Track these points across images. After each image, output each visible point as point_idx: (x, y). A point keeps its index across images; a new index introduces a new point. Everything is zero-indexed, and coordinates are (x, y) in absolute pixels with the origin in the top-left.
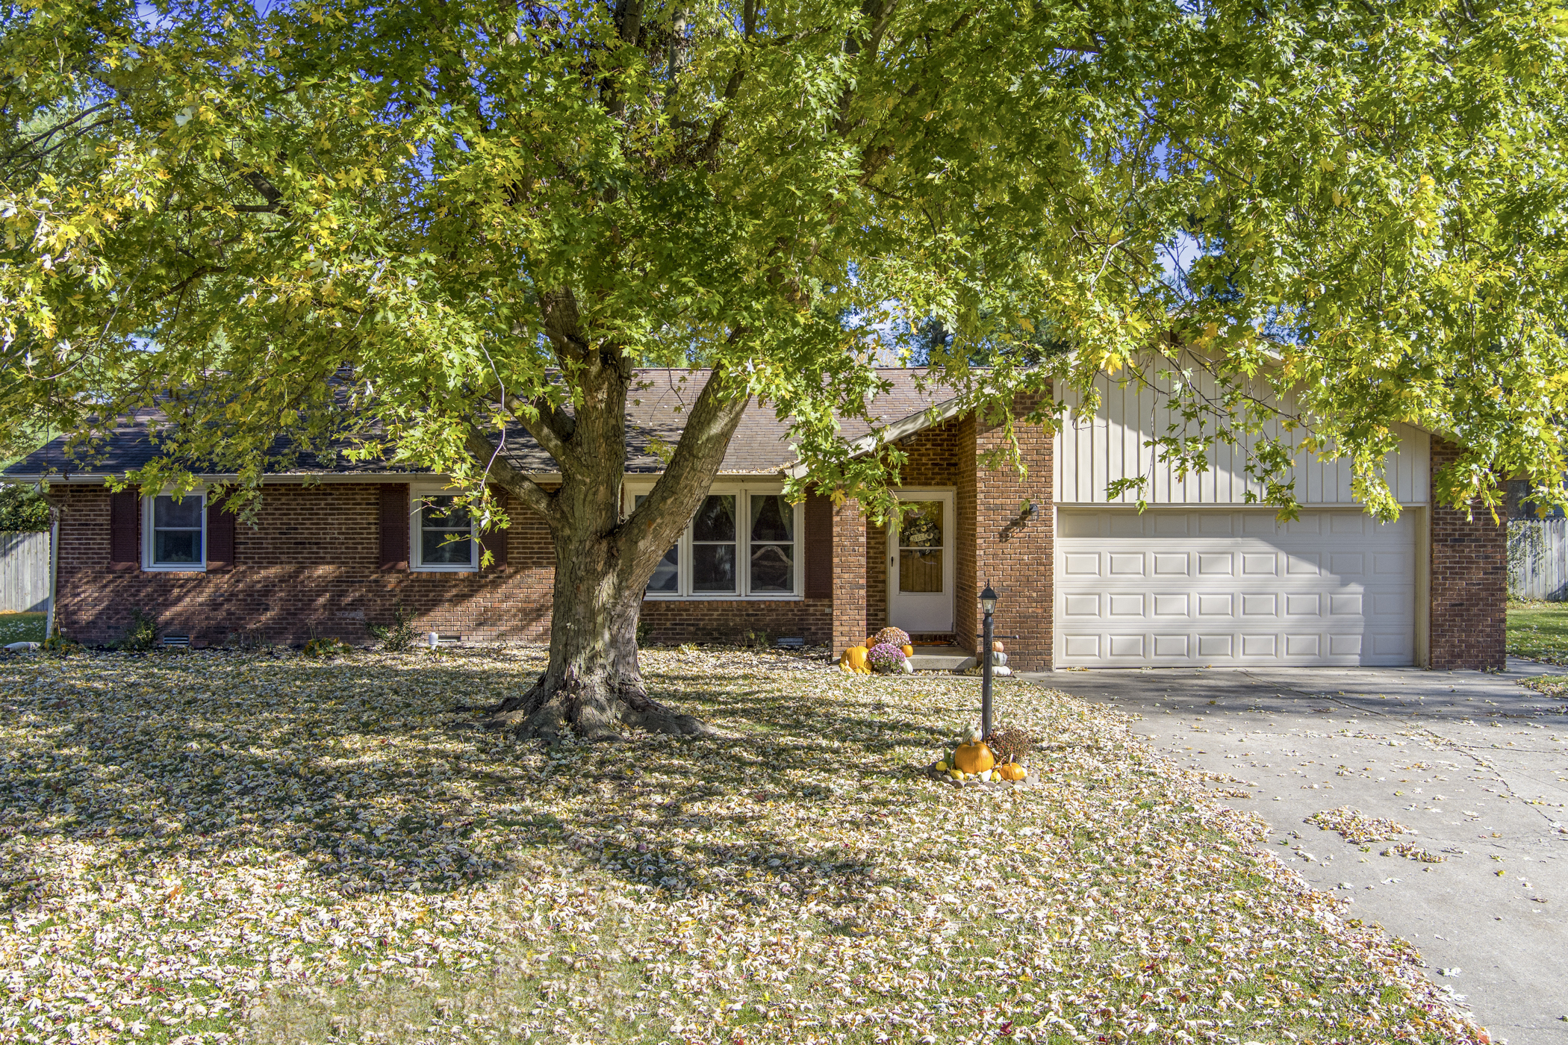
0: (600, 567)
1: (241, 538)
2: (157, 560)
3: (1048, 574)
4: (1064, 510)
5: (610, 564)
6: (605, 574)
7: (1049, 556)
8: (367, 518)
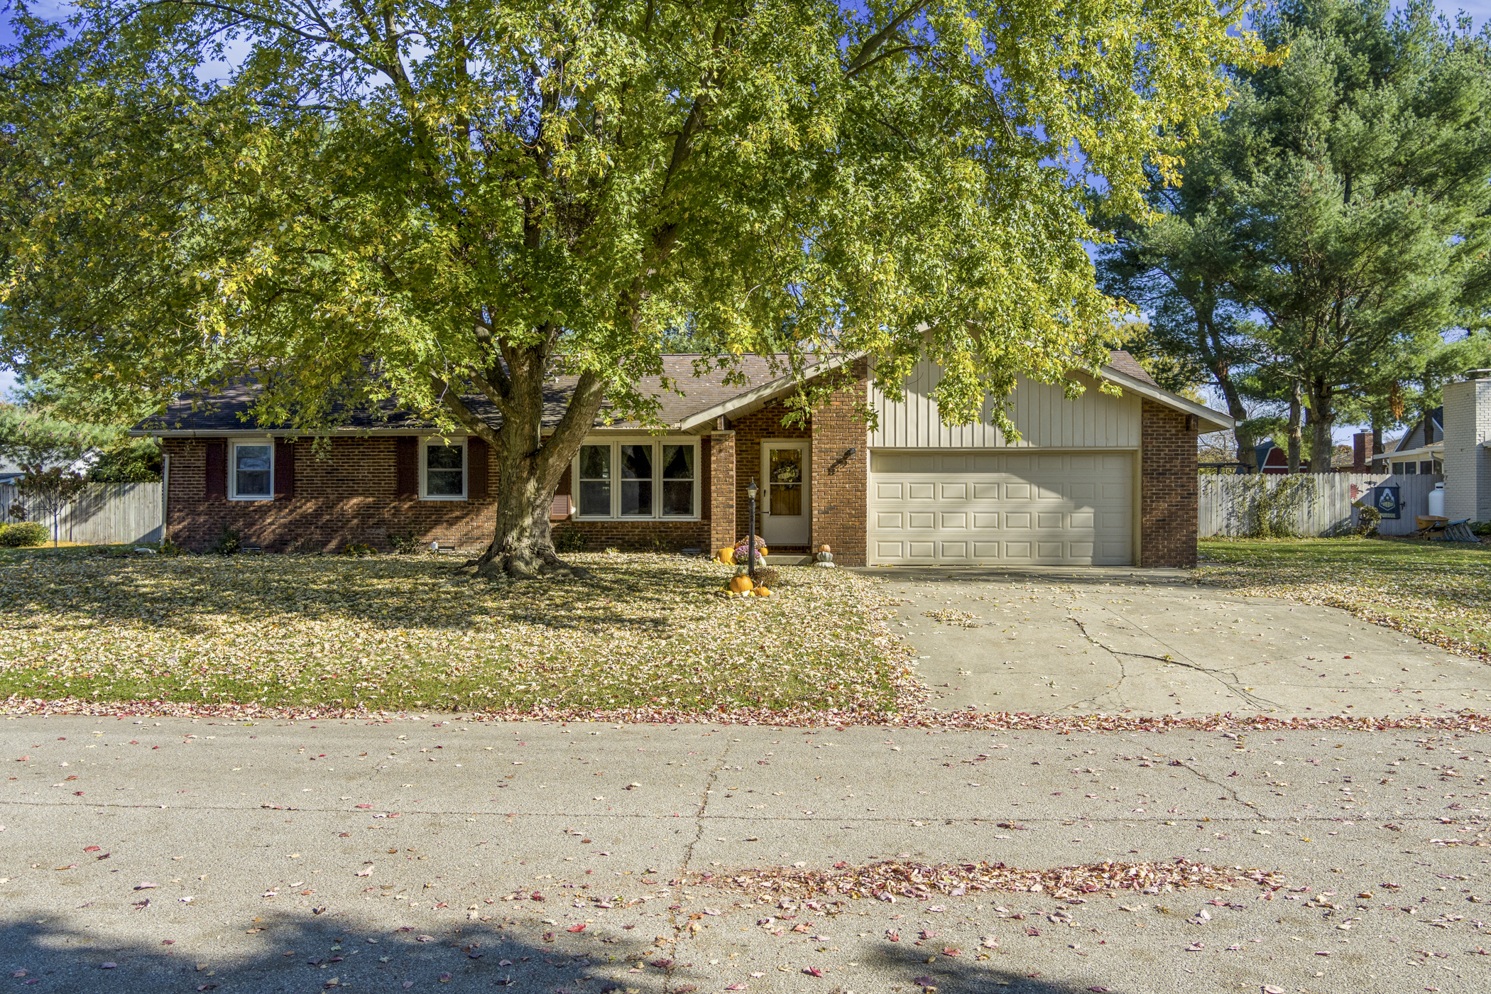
0: (525, 475)
1: (298, 477)
2: (238, 493)
3: (864, 498)
4: (874, 452)
5: (532, 472)
6: (528, 480)
7: (864, 485)
8: (388, 462)
